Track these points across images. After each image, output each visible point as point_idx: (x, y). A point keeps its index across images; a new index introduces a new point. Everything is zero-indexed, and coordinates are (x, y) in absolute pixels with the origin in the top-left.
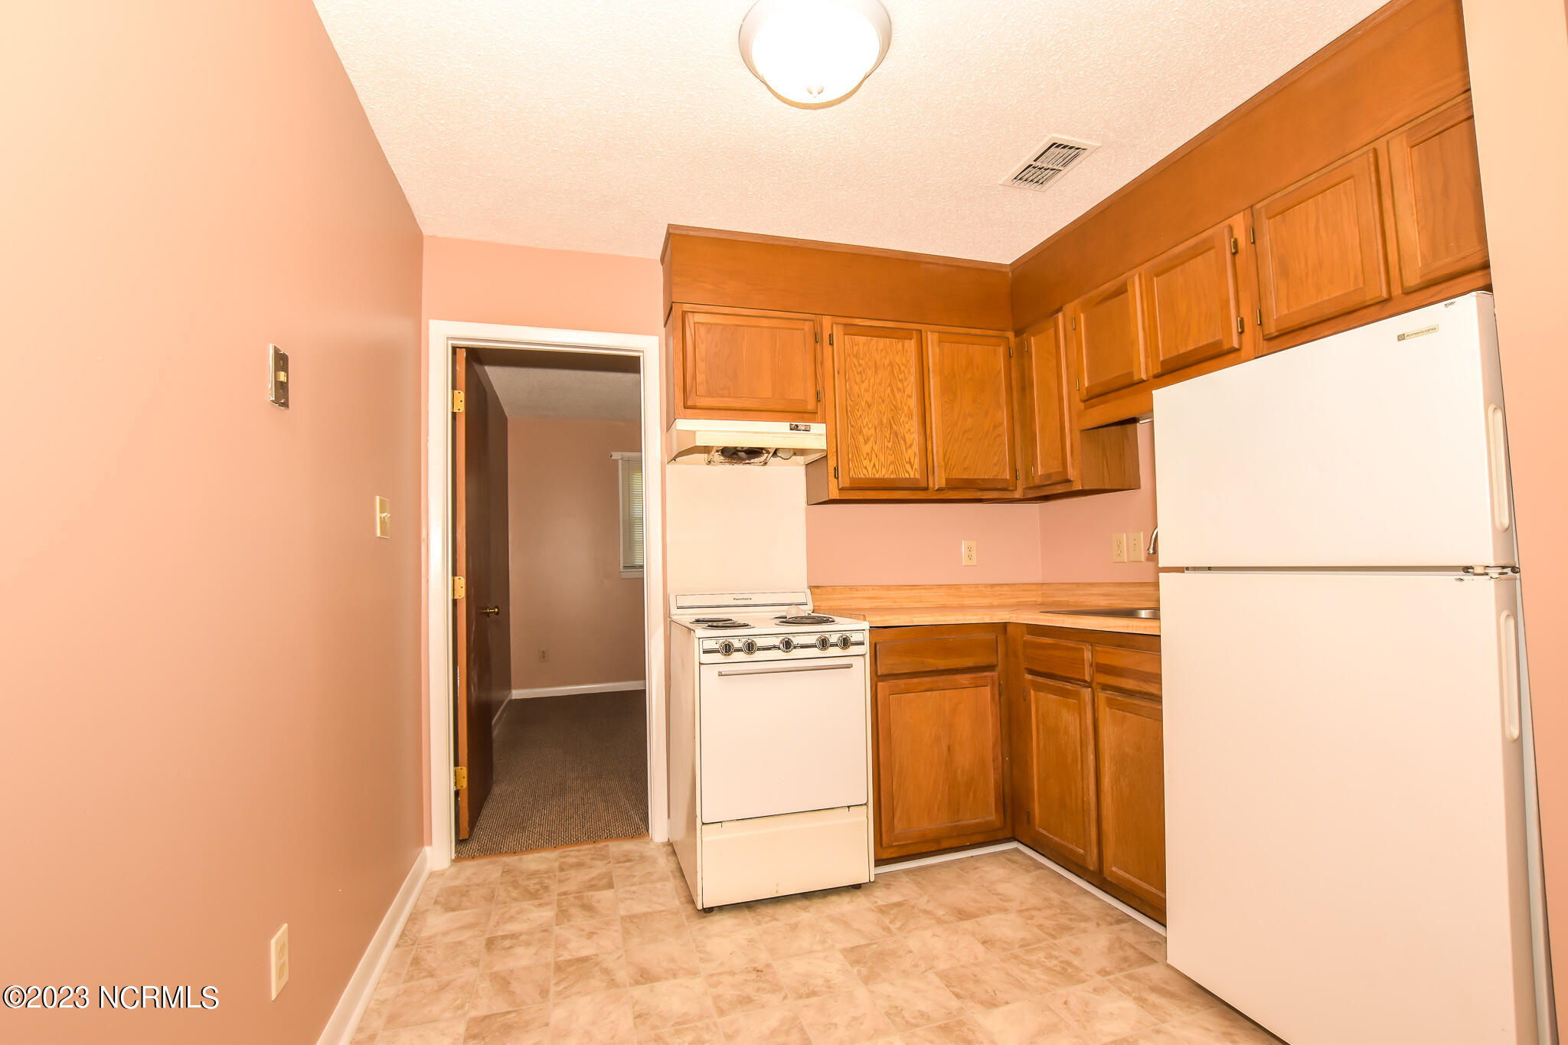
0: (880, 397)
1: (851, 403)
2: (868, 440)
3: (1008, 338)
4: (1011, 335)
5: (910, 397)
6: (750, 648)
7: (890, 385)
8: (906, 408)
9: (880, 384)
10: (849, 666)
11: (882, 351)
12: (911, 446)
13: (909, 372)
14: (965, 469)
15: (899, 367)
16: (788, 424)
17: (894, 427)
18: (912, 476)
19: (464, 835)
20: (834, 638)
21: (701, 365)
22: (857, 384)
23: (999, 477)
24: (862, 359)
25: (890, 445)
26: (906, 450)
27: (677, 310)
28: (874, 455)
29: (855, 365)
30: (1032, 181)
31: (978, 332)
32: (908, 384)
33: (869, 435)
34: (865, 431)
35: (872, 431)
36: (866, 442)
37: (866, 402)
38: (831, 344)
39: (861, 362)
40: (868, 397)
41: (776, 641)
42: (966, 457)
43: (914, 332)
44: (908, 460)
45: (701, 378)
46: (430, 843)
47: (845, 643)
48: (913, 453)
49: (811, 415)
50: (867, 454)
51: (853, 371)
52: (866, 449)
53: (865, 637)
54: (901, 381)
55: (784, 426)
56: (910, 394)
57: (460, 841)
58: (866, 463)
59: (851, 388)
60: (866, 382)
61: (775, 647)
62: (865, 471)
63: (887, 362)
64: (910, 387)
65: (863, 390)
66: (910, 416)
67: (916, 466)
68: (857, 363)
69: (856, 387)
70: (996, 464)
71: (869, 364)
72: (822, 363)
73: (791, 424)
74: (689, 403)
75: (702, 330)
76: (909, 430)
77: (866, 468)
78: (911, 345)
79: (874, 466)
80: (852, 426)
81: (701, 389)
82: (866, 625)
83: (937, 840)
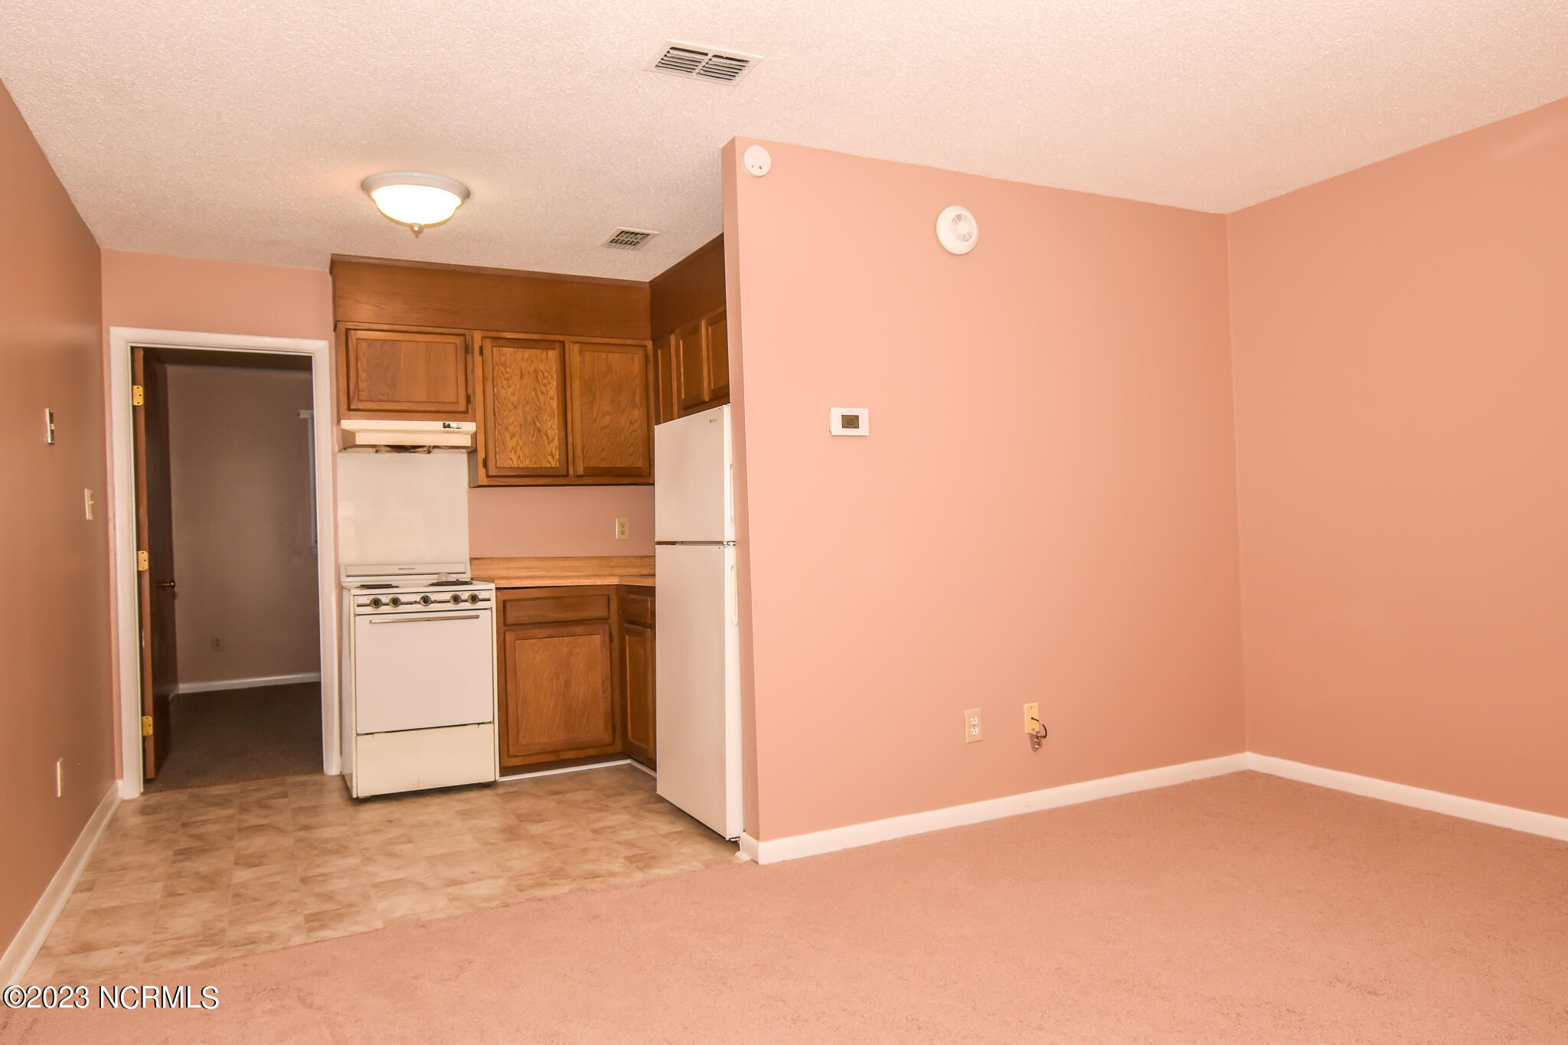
0: (525, 399)
1: (499, 406)
2: (514, 435)
3: (645, 346)
4: (649, 344)
5: (552, 398)
6: (395, 602)
7: (535, 389)
8: (548, 408)
9: (525, 388)
10: (477, 617)
11: (527, 360)
12: (553, 440)
13: (552, 377)
14: (603, 460)
15: (543, 374)
16: (441, 423)
17: (538, 424)
18: (554, 466)
19: (151, 774)
20: (465, 596)
21: (363, 375)
22: (503, 388)
23: (634, 466)
24: (509, 367)
25: (533, 440)
26: (548, 444)
27: (342, 327)
28: (519, 448)
29: (502, 373)
30: (626, 243)
31: (618, 341)
32: (551, 388)
33: (515, 431)
34: (511, 428)
35: (518, 428)
36: (512, 438)
37: (513, 404)
38: (481, 353)
39: (508, 370)
40: (514, 399)
41: (418, 598)
42: (603, 449)
43: (557, 344)
44: (549, 451)
45: (362, 385)
46: (121, 777)
47: (474, 599)
48: (554, 448)
49: (464, 415)
50: (513, 447)
51: (500, 377)
52: (511, 443)
53: (493, 595)
54: (545, 385)
55: (438, 425)
56: (552, 396)
57: (147, 781)
58: (512, 455)
59: (498, 392)
60: (512, 388)
61: (416, 602)
62: (510, 462)
63: (531, 370)
64: (552, 390)
65: (509, 393)
66: (552, 416)
67: (557, 457)
68: (504, 371)
69: (503, 391)
70: (631, 455)
71: (516, 371)
72: (473, 371)
73: (444, 424)
74: (352, 407)
75: (364, 345)
76: (551, 427)
77: (511, 459)
78: (553, 355)
79: (519, 457)
80: (499, 424)
81: (363, 395)
82: (492, 586)
83: (555, 752)
